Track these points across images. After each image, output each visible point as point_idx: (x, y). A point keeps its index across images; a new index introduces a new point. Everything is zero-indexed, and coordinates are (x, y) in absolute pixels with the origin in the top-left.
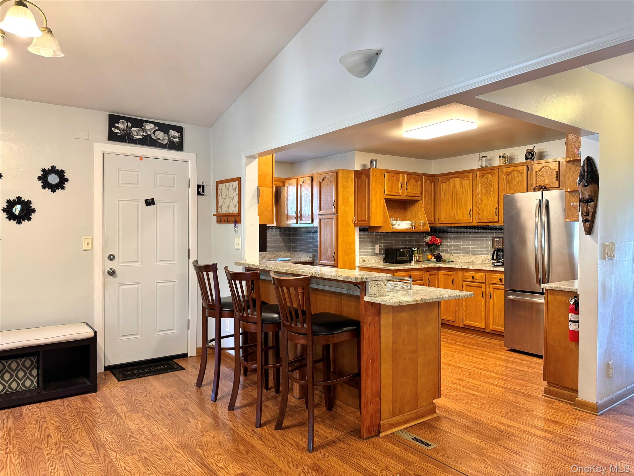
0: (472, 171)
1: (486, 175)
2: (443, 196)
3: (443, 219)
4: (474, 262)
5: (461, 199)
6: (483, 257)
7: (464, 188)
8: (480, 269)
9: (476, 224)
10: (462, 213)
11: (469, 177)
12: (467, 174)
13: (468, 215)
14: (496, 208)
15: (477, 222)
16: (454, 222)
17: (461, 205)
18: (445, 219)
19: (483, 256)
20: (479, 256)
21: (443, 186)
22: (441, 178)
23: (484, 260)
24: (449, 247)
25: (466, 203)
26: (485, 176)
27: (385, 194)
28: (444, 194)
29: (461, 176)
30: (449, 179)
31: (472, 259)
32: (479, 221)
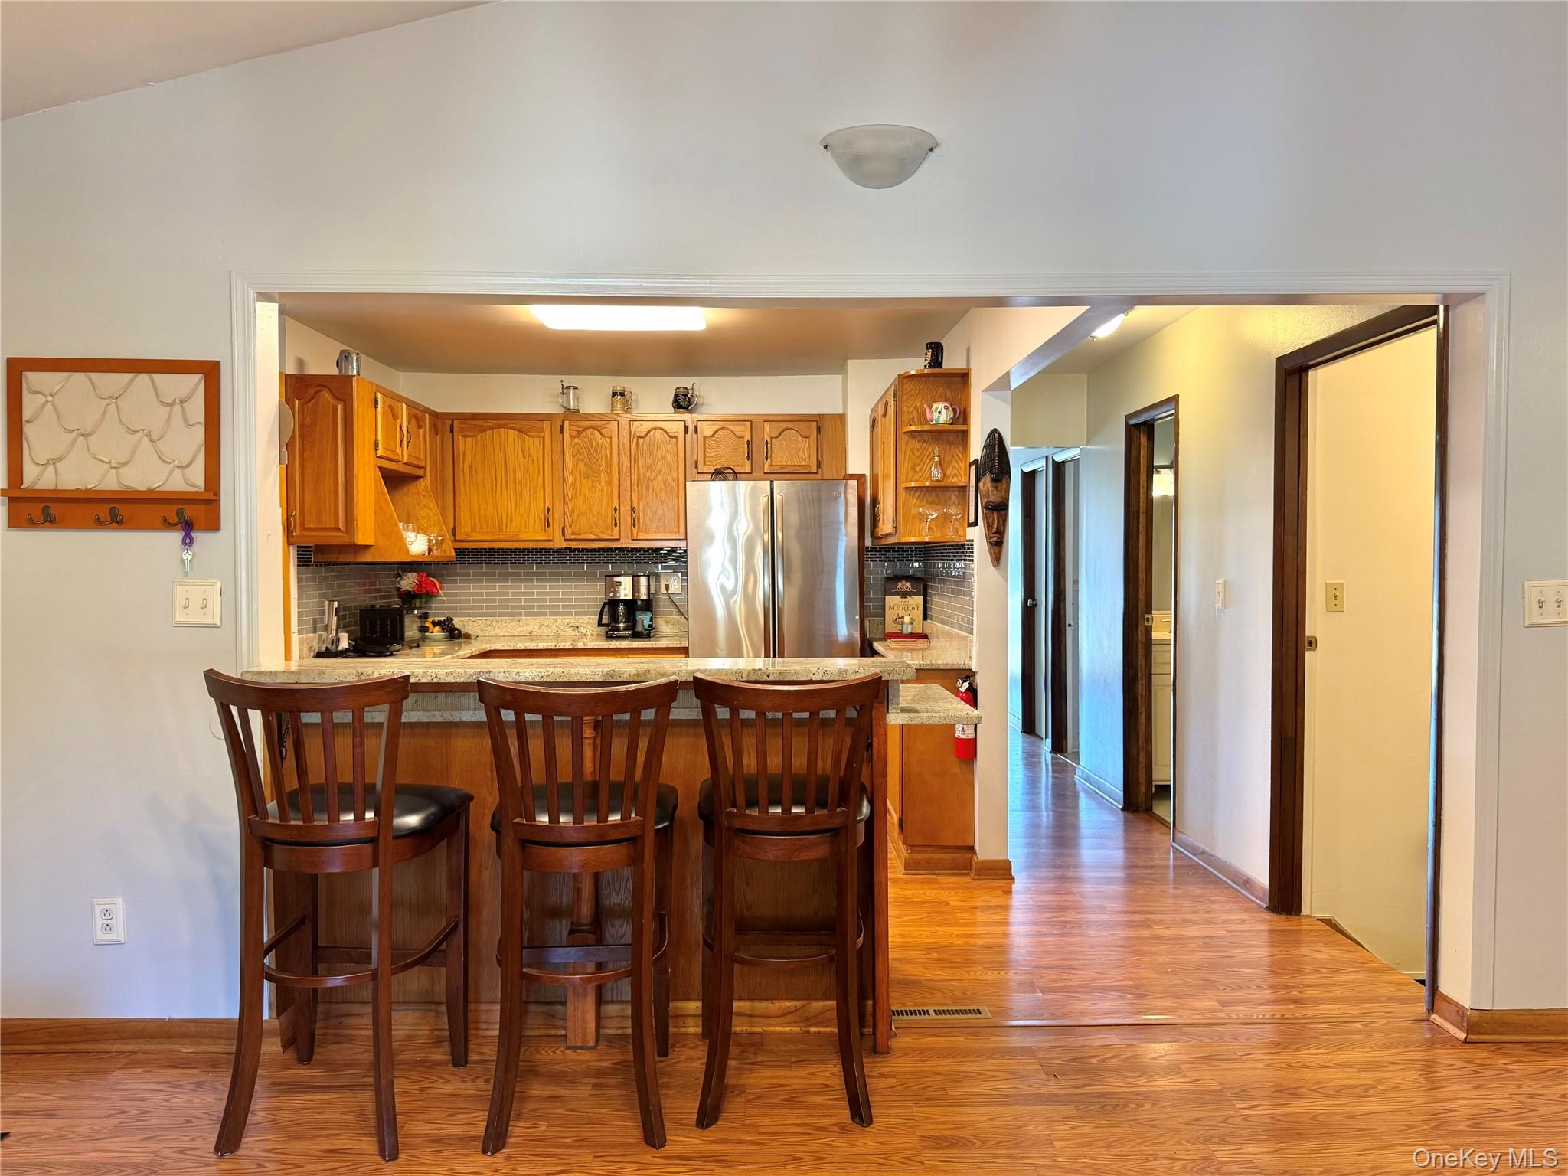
0: (548, 417)
1: (588, 431)
2: (467, 470)
3: (469, 529)
4: (535, 634)
5: (520, 482)
6: (559, 622)
7: (530, 456)
9: (564, 545)
10: (525, 516)
11: (541, 430)
12: (538, 425)
13: (539, 524)
14: (616, 508)
15: (566, 540)
16: (501, 537)
17: (521, 497)
18: (474, 529)
19: (559, 619)
20: (549, 620)
21: (465, 445)
22: (460, 423)
23: (562, 628)
25: (535, 492)
26: (584, 433)
27: (380, 453)
28: (471, 467)
29: (518, 426)
30: (483, 430)
31: (530, 628)
32: (572, 537)
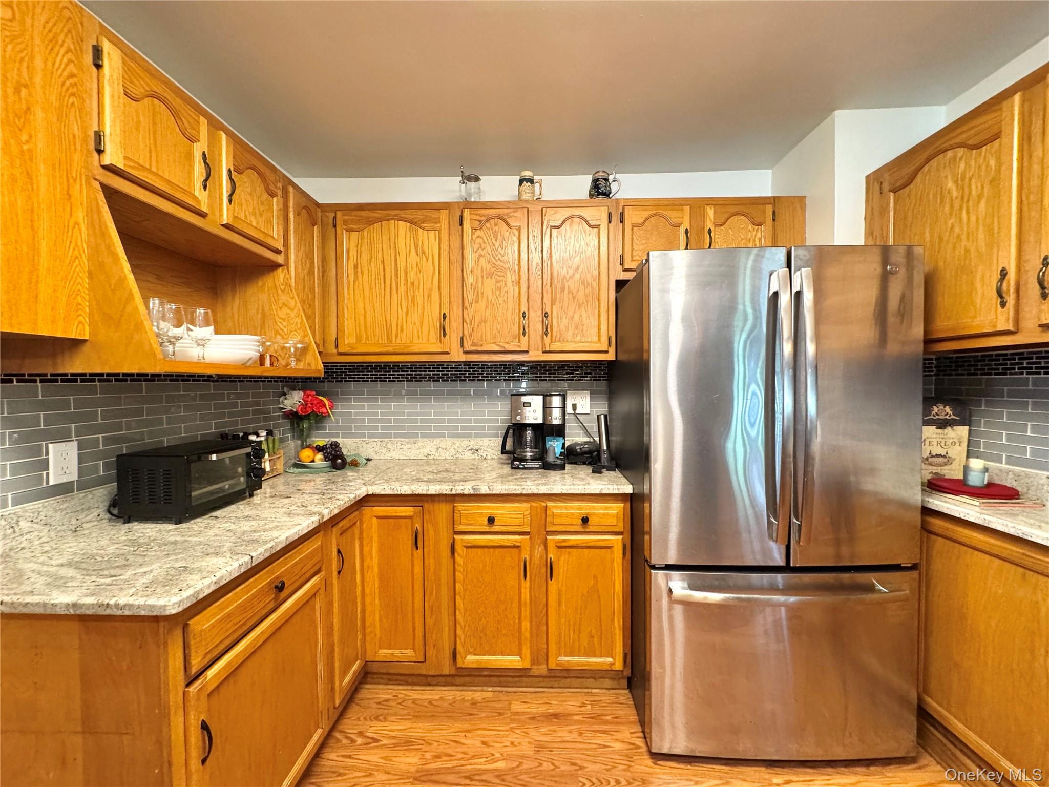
0: (446, 206)
1: (492, 222)
2: (351, 271)
3: (353, 340)
5: (413, 284)
6: (458, 444)
7: (423, 252)
8: (518, 492)
9: (463, 358)
10: (418, 324)
11: (438, 221)
12: (434, 214)
13: (434, 335)
14: (524, 313)
15: (466, 352)
16: (391, 349)
17: (413, 301)
18: (358, 339)
19: (458, 442)
20: (447, 442)
21: (349, 242)
22: (344, 215)
23: (460, 450)
24: (354, 421)
25: (429, 296)
26: (488, 225)
28: (356, 267)
29: (410, 217)
30: (370, 222)
31: (426, 451)
32: (473, 349)
